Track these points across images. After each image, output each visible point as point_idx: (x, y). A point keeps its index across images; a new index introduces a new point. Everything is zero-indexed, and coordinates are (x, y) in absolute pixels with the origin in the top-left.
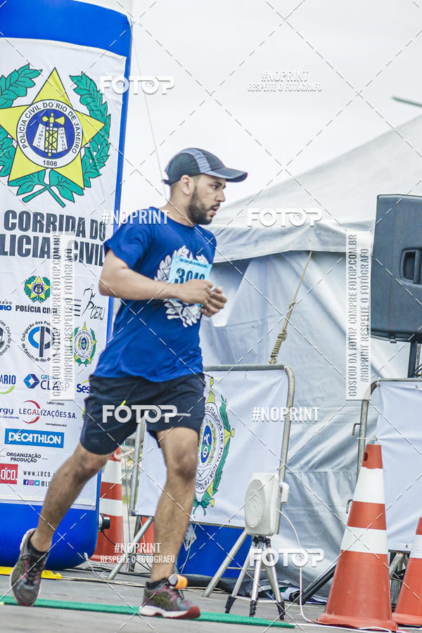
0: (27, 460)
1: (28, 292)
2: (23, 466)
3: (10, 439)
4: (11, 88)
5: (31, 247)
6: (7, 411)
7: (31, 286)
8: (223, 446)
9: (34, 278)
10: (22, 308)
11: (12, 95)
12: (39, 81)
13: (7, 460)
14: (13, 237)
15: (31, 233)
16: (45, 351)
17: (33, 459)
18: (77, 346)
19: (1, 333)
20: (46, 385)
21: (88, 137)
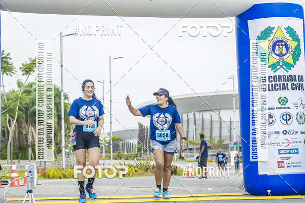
1: (280, 102)
2: (286, 161)
3: (280, 153)
4: (265, 35)
5: (279, 87)
6: (278, 143)
7: (280, 100)
9: (281, 97)
10: (278, 108)
11: (266, 37)
12: (274, 31)
13: (280, 160)
14: (272, 85)
15: (278, 83)
16: (288, 122)
17: (289, 158)
18: (298, 118)
19: (272, 118)
20: (290, 133)
21: (293, 48)
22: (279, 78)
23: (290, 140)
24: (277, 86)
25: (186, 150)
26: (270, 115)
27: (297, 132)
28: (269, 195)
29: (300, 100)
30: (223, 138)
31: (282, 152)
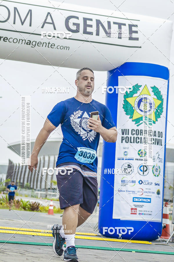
0: (140, 207)
1: (139, 154)
2: (138, 209)
3: (134, 200)
5: (139, 140)
6: (133, 192)
7: (140, 153)
9: (140, 150)
10: (137, 159)
11: (133, 93)
12: (141, 89)
13: (134, 207)
14: (134, 138)
15: (139, 136)
16: (144, 173)
17: (142, 206)
18: (154, 171)
19: (131, 168)
20: (145, 183)
21: (157, 106)
22: (141, 132)
23: (145, 190)
24: (139, 139)
25: (49, 189)
26: (129, 165)
27: (152, 183)
28: (120, 238)
29: (158, 154)
31: (136, 200)
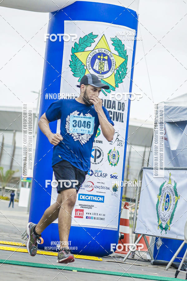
0: (88, 208)
2: (86, 210)
3: (81, 198)
4: (84, 43)
8: (174, 203)
11: (84, 46)
12: (97, 40)
13: (79, 208)
16: (97, 159)
17: (90, 207)
20: (97, 175)
21: (118, 65)
23: (96, 184)
27: (106, 175)
29: (116, 134)
30: (13, 169)
